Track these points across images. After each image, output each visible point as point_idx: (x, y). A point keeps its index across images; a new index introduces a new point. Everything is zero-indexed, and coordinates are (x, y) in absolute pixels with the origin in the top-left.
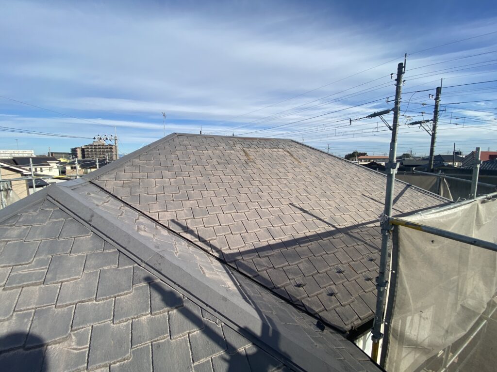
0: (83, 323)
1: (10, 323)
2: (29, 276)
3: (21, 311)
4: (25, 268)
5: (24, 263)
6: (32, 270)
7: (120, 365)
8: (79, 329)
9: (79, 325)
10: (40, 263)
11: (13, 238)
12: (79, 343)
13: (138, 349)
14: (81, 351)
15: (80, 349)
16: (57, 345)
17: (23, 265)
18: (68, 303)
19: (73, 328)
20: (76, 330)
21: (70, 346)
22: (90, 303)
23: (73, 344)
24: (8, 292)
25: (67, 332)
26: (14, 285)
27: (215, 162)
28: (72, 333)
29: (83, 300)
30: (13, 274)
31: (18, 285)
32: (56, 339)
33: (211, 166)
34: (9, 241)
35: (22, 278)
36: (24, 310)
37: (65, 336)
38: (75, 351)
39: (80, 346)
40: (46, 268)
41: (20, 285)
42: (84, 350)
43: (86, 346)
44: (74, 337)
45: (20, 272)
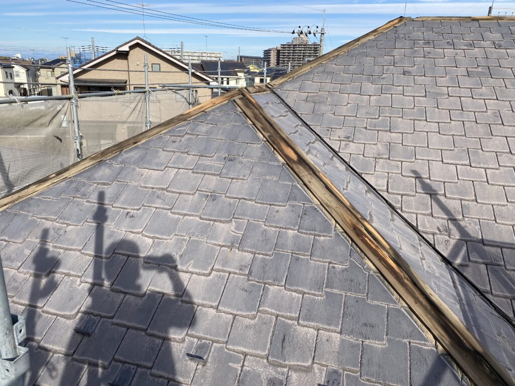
0: (242, 215)
1: (193, 197)
2: (211, 167)
3: (202, 191)
4: (208, 160)
5: (208, 155)
6: (212, 163)
7: (263, 258)
8: (239, 218)
9: (239, 215)
10: (219, 159)
11: (202, 133)
12: (237, 228)
13: (280, 253)
14: (237, 234)
15: (236, 233)
16: (221, 224)
17: (207, 157)
18: (234, 196)
19: (234, 216)
20: (237, 218)
21: (230, 228)
22: (250, 202)
23: (233, 227)
24: (195, 175)
25: (230, 217)
26: (199, 171)
27: (462, 71)
28: (233, 220)
29: (246, 198)
30: (199, 162)
31: (202, 172)
32: (222, 219)
33: (451, 79)
34: (199, 135)
35: (206, 167)
36: (204, 191)
37: (228, 220)
38: (233, 233)
39: (236, 230)
40: (223, 164)
41: (204, 172)
42: (239, 235)
43: (241, 233)
44: (234, 223)
45: (204, 162)
